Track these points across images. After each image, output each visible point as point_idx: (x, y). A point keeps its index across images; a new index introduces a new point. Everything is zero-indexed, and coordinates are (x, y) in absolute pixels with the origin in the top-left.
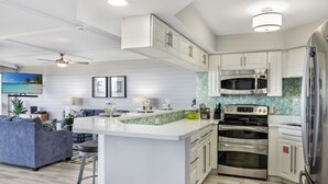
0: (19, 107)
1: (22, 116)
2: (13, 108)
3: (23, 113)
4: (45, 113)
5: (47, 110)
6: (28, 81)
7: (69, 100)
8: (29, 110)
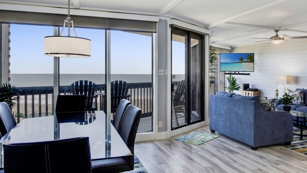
0: (233, 84)
1: (235, 92)
2: (228, 84)
3: (237, 89)
4: (256, 90)
5: (259, 88)
6: (242, 60)
7: (283, 78)
8: (242, 87)
